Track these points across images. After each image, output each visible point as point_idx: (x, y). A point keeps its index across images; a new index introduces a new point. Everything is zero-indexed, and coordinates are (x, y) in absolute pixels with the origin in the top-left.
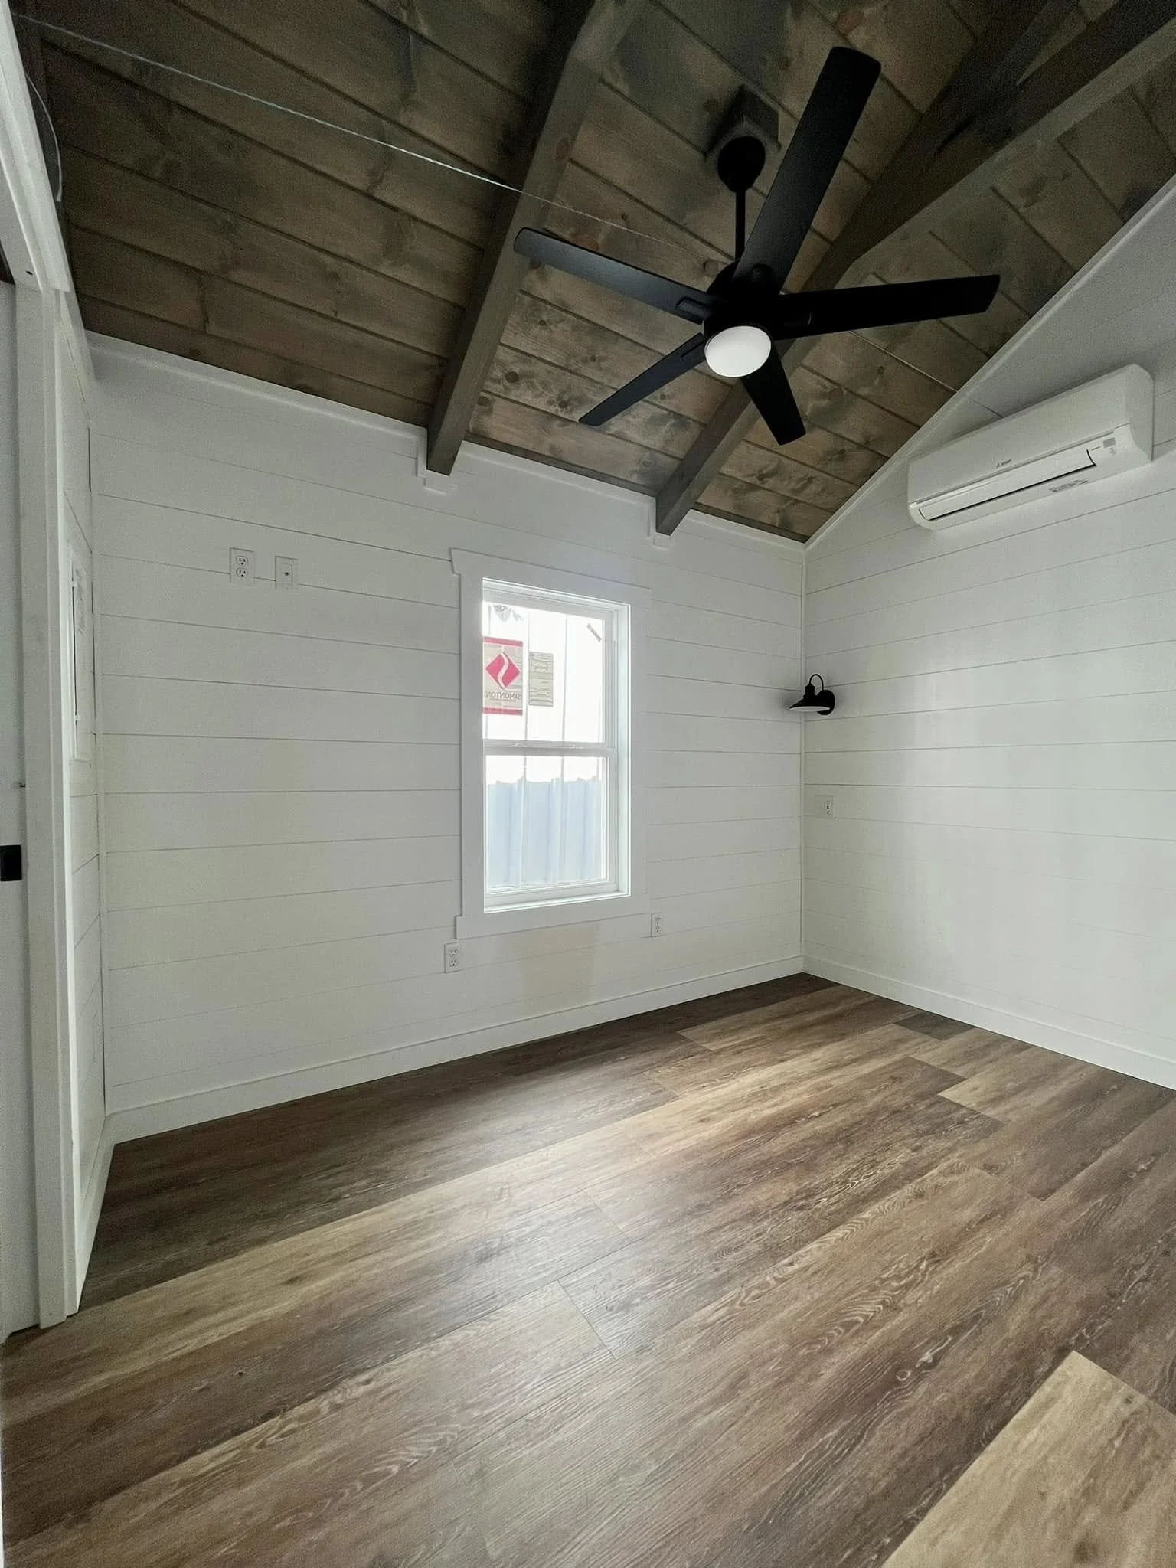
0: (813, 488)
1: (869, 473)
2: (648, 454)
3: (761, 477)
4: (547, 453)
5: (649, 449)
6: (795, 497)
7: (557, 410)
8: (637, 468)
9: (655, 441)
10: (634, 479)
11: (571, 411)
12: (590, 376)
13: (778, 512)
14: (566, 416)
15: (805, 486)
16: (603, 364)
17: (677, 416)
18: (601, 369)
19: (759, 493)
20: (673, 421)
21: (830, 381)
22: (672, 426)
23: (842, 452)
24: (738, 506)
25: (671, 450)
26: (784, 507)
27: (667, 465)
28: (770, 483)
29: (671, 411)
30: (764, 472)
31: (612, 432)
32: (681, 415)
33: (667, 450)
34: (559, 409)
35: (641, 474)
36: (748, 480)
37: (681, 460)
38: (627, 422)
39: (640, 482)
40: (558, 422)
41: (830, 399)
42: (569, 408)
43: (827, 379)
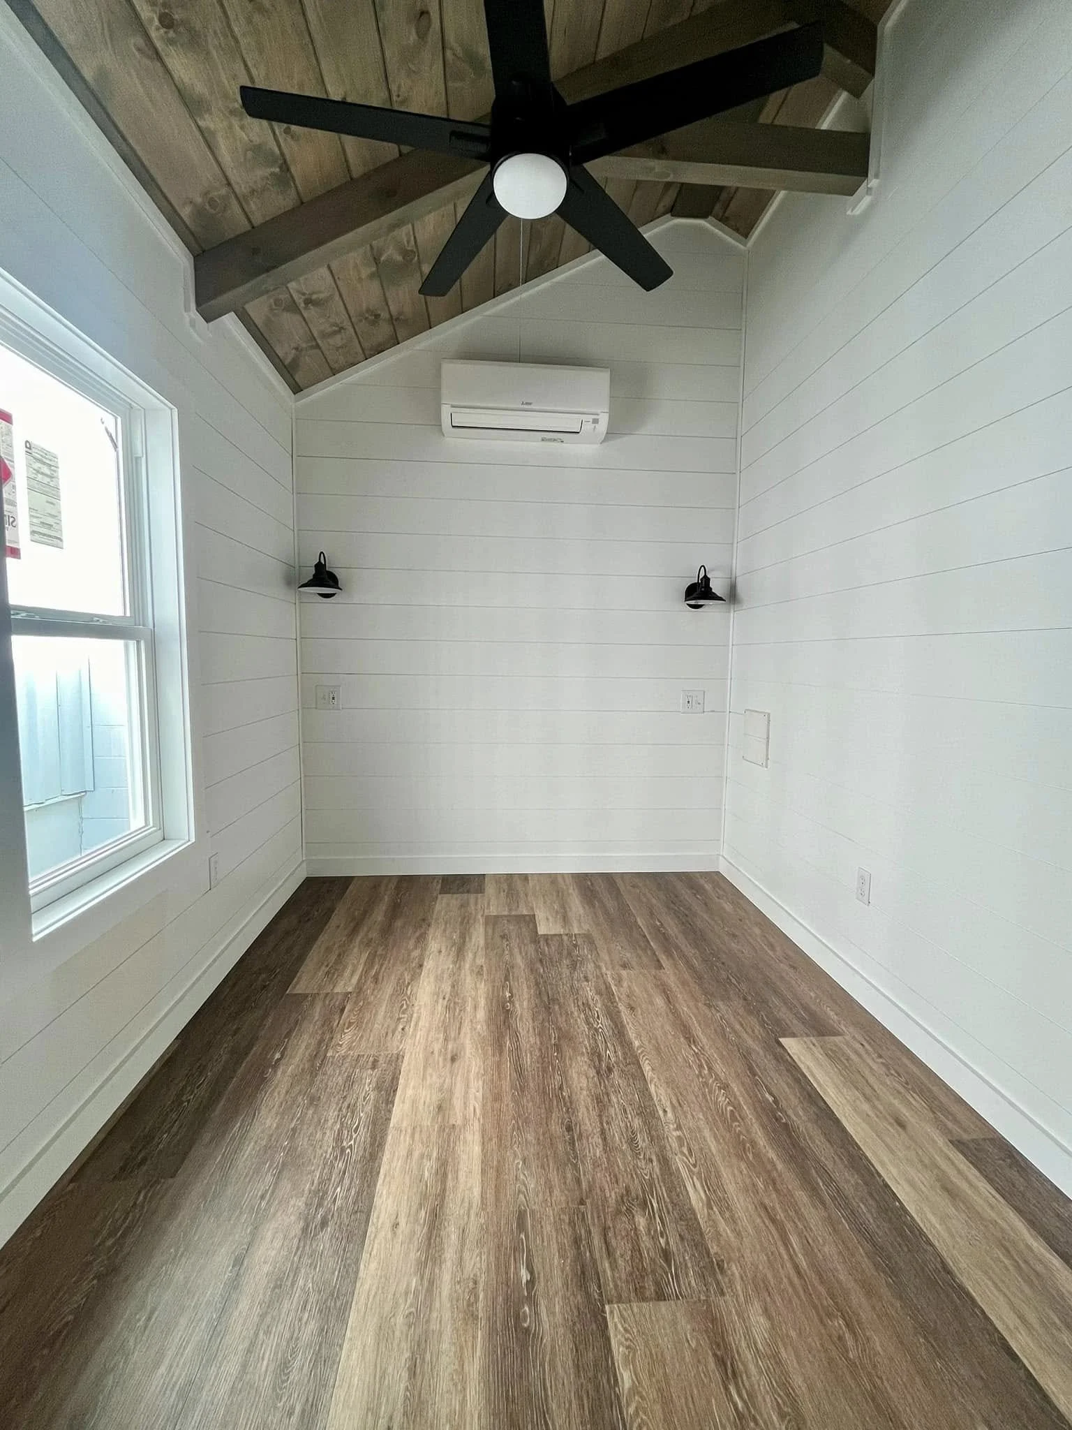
0: (337, 340)
1: (379, 349)
2: (224, 191)
3: (308, 302)
4: (88, 74)
5: (229, 184)
6: (319, 342)
7: (151, 20)
8: (199, 200)
9: (242, 180)
10: (185, 212)
11: (171, 42)
12: (232, 17)
13: (297, 349)
14: (158, 44)
15: (335, 333)
16: (257, 18)
17: (285, 167)
18: (249, 21)
19: (297, 318)
20: (277, 170)
21: (416, 242)
22: (272, 174)
23: (377, 316)
24: (268, 322)
25: (253, 206)
26: (304, 345)
27: (236, 222)
28: (311, 313)
29: (282, 154)
30: (314, 297)
31: (201, 123)
32: (288, 170)
33: (248, 204)
34: (156, 22)
35: (199, 212)
36: (295, 296)
37: (253, 227)
38: (230, 127)
39: (186, 219)
40: (140, 41)
41: (404, 258)
42: (171, 34)
43: (415, 237)
